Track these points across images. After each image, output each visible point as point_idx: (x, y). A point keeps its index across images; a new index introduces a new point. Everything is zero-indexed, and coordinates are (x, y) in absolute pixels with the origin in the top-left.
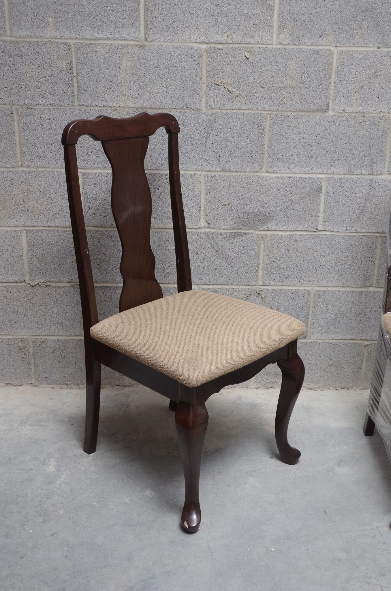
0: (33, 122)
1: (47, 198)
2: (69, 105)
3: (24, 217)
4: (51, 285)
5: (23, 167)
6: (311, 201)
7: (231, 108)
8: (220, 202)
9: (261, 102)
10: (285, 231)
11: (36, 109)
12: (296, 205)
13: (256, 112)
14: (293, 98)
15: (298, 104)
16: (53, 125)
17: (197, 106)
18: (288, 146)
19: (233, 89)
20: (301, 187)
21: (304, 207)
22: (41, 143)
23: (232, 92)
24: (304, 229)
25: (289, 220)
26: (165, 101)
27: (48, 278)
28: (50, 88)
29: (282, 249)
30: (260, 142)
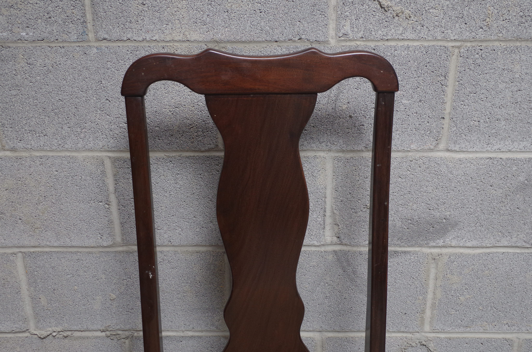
0: (14, 72)
1: (53, 201)
2: (79, 40)
3: (15, 232)
4: (73, 335)
5: (4, 150)
6: (527, 199)
7: (384, 37)
8: (360, 202)
9: (443, 25)
10: (476, 247)
11: (17, 48)
12: (498, 206)
13: (431, 43)
14: (506, 16)
15: (514, 27)
16: (51, 76)
17: (319, 36)
18: (490, 104)
19: (389, 2)
20: (509, 176)
21: (512, 208)
22: (34, 108)
23: (388, 7)
24: (510, 244)
25: (483, 229)
26: (259, 28)
27: (66, 324)
28: (39, 9)
29: (468, 276)
30: (437, 98)
